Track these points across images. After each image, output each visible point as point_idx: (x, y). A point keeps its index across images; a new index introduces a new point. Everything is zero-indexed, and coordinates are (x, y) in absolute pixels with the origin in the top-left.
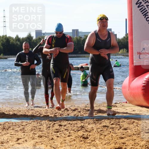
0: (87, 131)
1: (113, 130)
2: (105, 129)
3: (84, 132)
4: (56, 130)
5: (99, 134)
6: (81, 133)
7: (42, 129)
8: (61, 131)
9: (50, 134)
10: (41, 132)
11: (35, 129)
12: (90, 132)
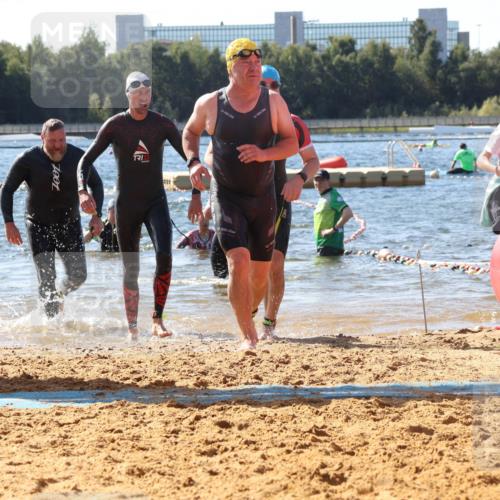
0: (338, 449)
1: (453, 447)
2: (419, 443)
3: (327, 453)
4: (207, 443)
5: (391, 463)
6: (312, 458)
7: (144, 438)
8: (226, 450)
9: (181, 462)
10: (141, 454)
11: (113, 441)
12: (352, 454)
